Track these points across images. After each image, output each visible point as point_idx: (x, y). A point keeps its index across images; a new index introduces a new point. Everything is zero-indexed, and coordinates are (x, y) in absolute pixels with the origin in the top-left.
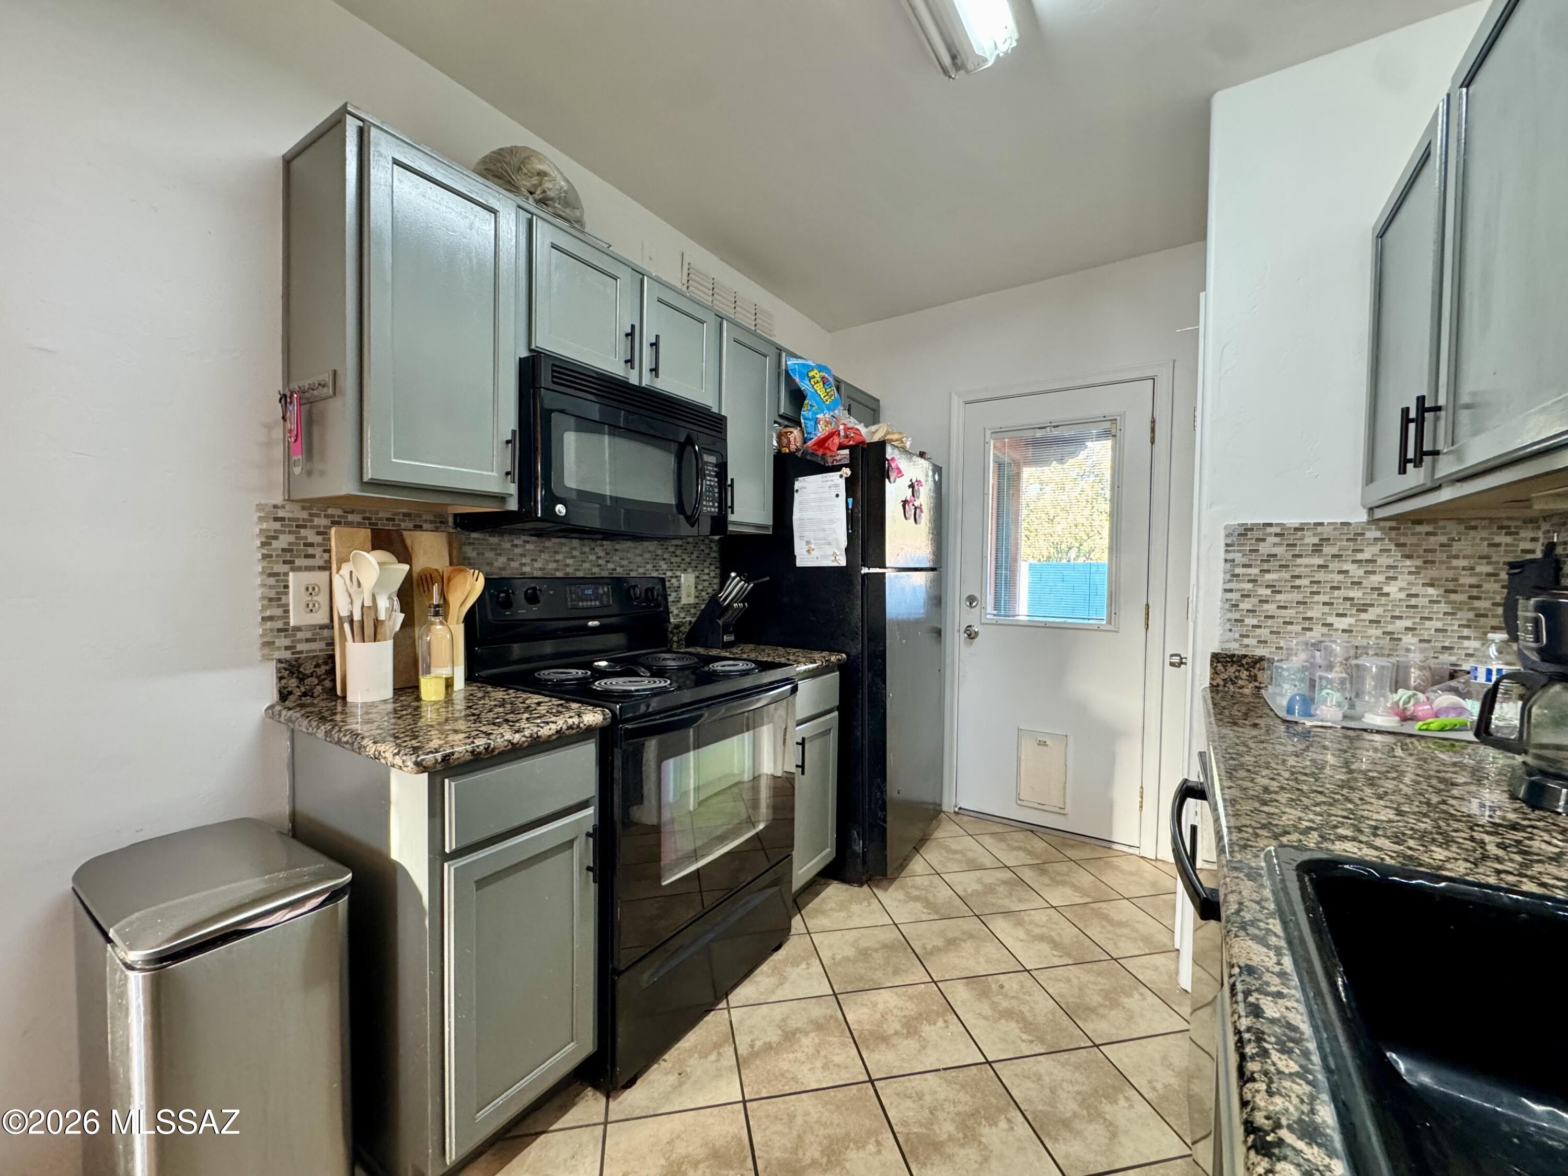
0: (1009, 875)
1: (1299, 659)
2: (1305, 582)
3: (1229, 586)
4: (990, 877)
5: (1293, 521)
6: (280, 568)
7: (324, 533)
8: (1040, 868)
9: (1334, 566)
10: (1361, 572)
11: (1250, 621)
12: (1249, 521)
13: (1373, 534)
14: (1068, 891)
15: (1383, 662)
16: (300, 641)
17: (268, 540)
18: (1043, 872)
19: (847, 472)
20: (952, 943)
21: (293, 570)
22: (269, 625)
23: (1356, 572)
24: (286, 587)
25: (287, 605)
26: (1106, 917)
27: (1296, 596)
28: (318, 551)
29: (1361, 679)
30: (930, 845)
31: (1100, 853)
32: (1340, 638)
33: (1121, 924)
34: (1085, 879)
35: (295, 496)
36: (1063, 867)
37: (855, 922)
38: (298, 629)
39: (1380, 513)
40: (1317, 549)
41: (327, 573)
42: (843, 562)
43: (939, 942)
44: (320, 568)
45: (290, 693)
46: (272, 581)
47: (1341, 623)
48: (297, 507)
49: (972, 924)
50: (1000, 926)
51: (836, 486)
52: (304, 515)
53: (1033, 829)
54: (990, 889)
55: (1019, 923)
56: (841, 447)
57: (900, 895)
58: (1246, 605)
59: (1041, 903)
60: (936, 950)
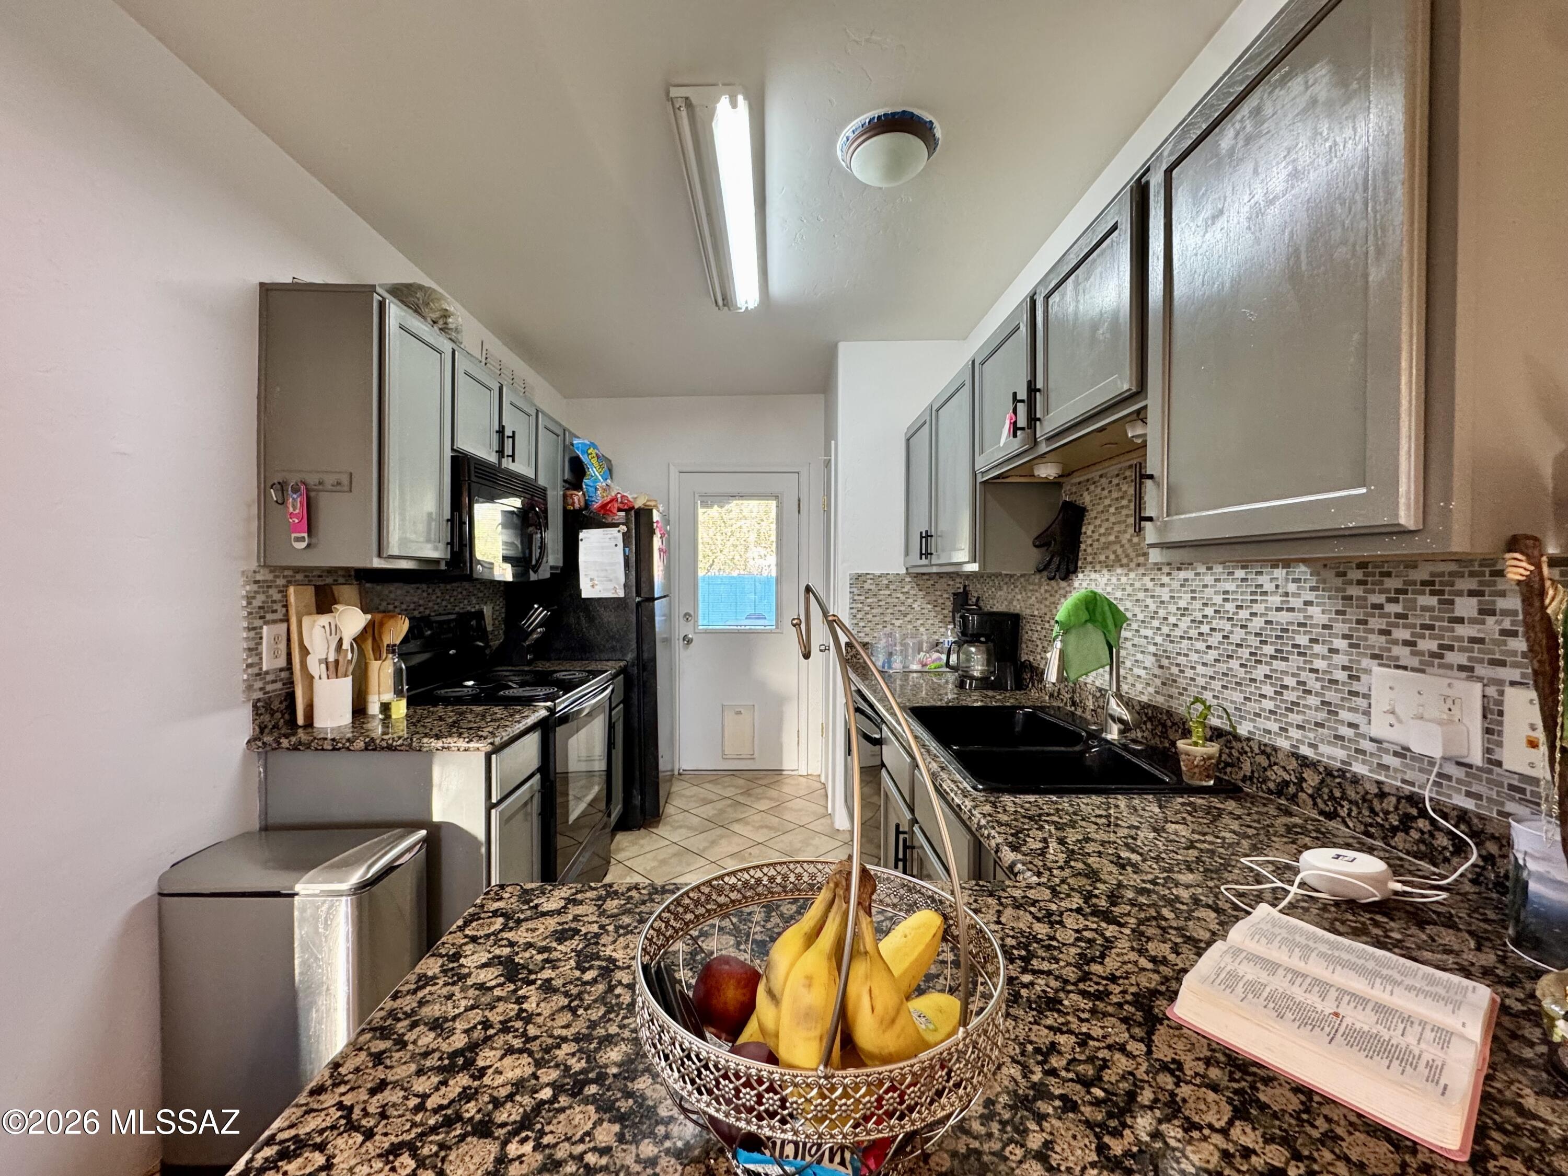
0: (729, 802)
1: (883, 643)
2: (883, 603)
3: (852, 606)
4: (720, 805)
5: (878, 572)
6: (258, 623)
7: (283, 592)
8: (747, 793)
9: (894, 595)
10: (904, 598)
11: (862, 624)
12: (860, 572)
13: (908, 579)
14: (767, 802)
15: (915, 641)
16: (268, 683)
17: (250, 599)
18: (750, 795)
19: (623, 528)
20: (713, 843)
21: (267, 623)
22: (250, 671)
23: (902, 597)
24: (261, 638)
25: (261, 654)
26: (791, 809)
27: (879, 610)
28: (278, 607)
29: (907, 650)
30: (672, 796)
31: (779, 778)
32: (897, 630)
33: (800, 810)
34: (773, 793)
35: (269, 563)
36: (759, 790)
37: (648, 849)
38: (267, 673)
39: (911, 571)
40: (887, 587)
41: (285, 625)
42: (621, 594)
43: (706, 844)
44: (282, 621)
45: (266, 727)
46: (252, 634)
47: (897, 623)
48: (267, 571)
49: (720, 831)
50: (736, 827)
51: (615, 538)
52: (270, 577)
53: (734, 773)
54: (722, 811)
55: (747, 824)
56: (620, 510)
57: (668, 828)
58: (859, 616)
59: (754, 811)
60: (705, 849)
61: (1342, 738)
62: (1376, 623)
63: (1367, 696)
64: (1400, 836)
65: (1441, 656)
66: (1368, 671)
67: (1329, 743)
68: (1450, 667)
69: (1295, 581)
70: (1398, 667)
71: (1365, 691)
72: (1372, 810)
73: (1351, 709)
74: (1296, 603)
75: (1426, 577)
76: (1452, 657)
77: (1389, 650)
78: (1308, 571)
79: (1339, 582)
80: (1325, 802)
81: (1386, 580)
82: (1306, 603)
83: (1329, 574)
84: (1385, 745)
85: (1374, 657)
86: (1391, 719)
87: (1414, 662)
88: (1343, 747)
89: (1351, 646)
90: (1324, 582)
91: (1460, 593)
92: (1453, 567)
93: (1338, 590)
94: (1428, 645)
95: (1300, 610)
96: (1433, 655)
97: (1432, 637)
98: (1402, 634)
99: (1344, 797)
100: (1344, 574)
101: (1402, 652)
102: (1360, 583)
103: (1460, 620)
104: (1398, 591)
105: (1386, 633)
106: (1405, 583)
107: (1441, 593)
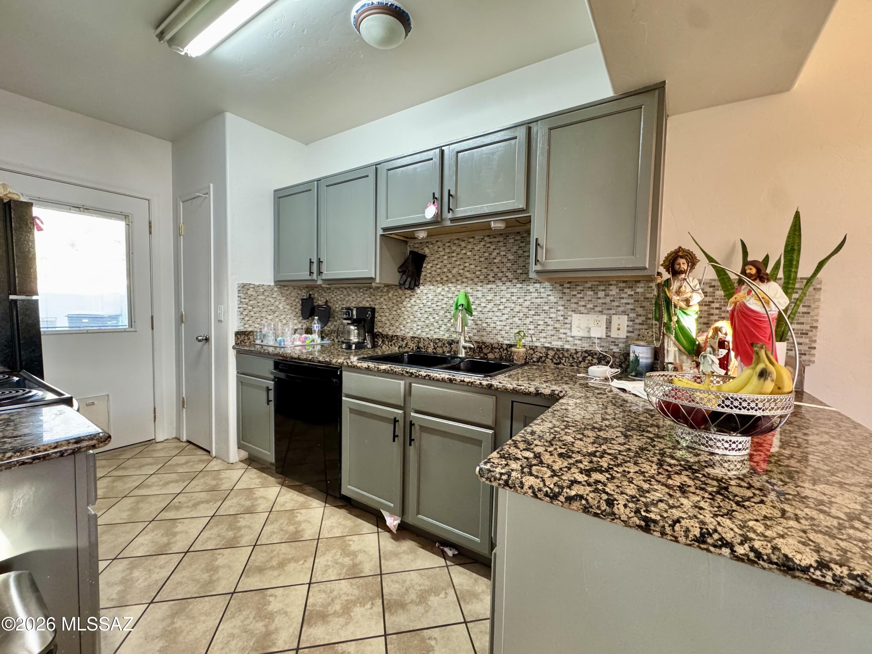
3: (240, 306)
5: (257, 283)
9: (267, 299)
10: (273, 301)
11: (247, 319)
12: (244, 282)
13: (276, 289)
27: (258, 309)
58: (245, 313)
61: (561, 338)
62: (574, 300)
63: (570, 324)
64: (583, 363)
65: (594, 309)
66: (571, 316)
67: (556, 341)
68: (596, 312)
69: (543, 288)
70: (580, 313)
71: (570, 322)
72: (573, 358)
73: (564, 329)
74: (543, 295)
75: (590, 286)
76: (597, 309)
77: (578, 308)
78: (549, 284)
79: (561, 288)
80: (557, 360)
81: (577, 287)
82: (548, 295)
83: (557, 285)
84: (576, 338)
85: (572, 311)
86: (579, 329)
87: (586, 311)
88: (561, 341)
89: (564, 308)
90: (555, 288)
91: (600, 291)
92: (598, 283)
93: (560, 290)
94: (590, 306)
95: (545, 298)
96: (591, 309)
97: (591, 304)
98: (582, 303)
99: (564, 356)
100: (563, 285)
101: (582, 309)
102: (568, 288)
103: (600, 298)
104: (581, 290)
105: (577, 303)
106: (583, 288)
107: (594, 290)
